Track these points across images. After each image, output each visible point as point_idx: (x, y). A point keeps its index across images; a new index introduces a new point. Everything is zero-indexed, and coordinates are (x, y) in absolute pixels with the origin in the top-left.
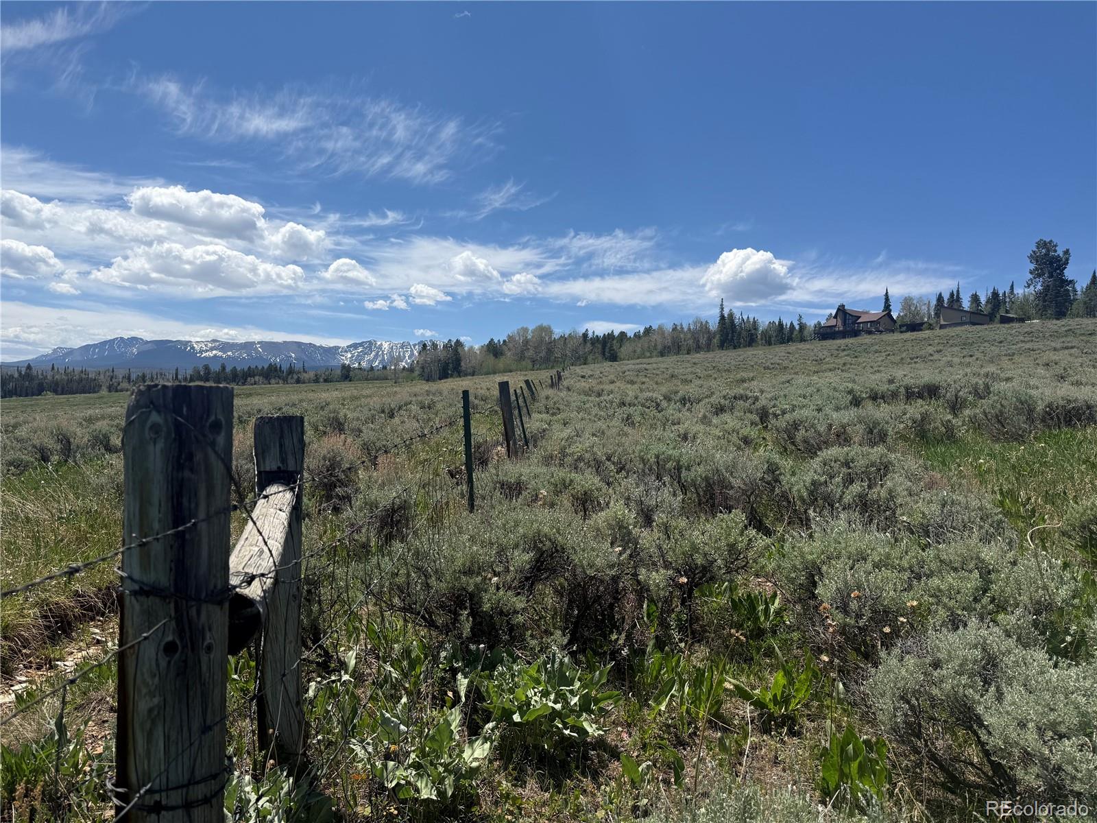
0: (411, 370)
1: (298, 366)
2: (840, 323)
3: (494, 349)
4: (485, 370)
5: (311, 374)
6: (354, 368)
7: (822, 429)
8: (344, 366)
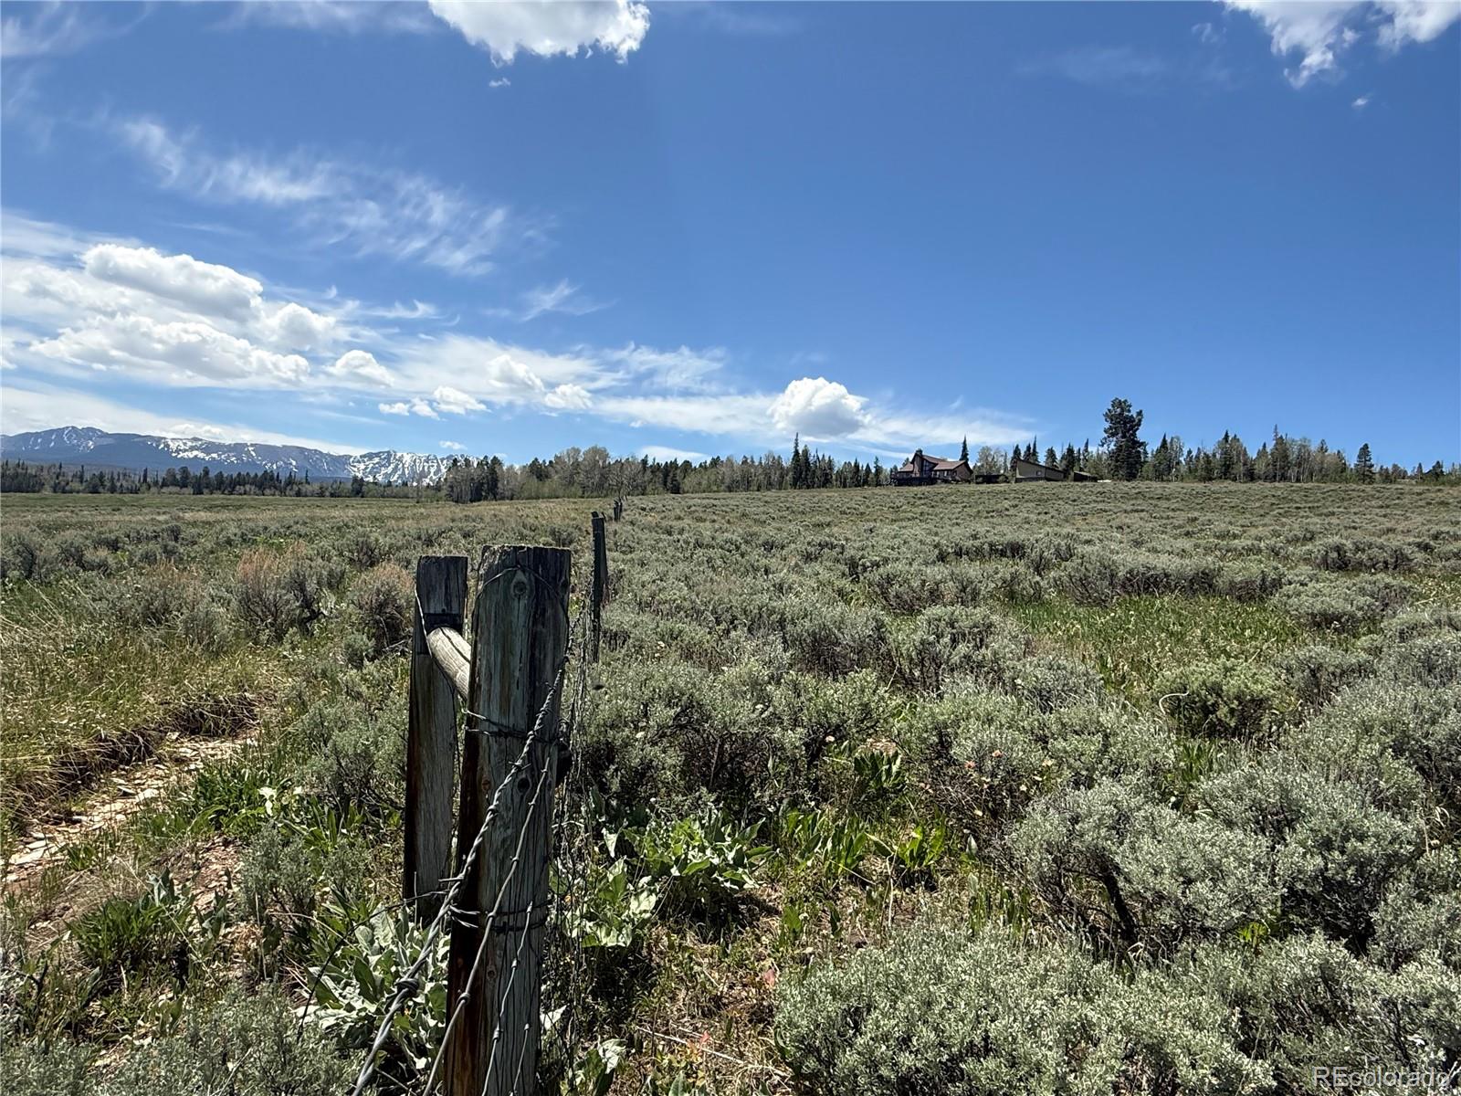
0: (438, 488)
1: (300, 476)
2: (916, 470)
3: (538, 471)
4: (526, 494)
5: (316, 487)
6: (368, 483)
7: (916, 584)
8: (355, 478)
